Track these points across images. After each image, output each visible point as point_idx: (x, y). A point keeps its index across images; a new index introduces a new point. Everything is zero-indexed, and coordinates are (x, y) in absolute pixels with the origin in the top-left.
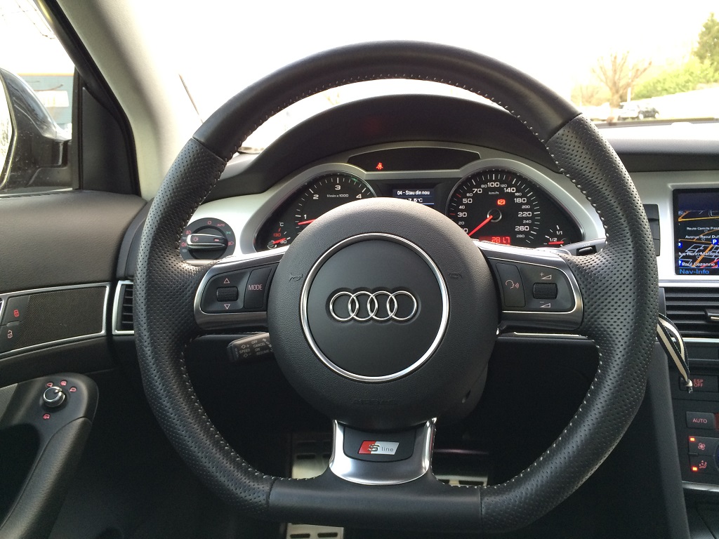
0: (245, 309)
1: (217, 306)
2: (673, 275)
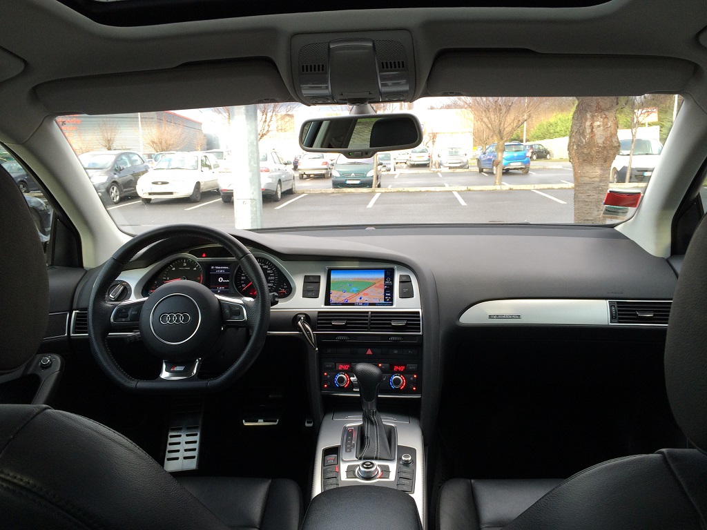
0: (131, 321)
1: (120, 320)
2: (323, 306)
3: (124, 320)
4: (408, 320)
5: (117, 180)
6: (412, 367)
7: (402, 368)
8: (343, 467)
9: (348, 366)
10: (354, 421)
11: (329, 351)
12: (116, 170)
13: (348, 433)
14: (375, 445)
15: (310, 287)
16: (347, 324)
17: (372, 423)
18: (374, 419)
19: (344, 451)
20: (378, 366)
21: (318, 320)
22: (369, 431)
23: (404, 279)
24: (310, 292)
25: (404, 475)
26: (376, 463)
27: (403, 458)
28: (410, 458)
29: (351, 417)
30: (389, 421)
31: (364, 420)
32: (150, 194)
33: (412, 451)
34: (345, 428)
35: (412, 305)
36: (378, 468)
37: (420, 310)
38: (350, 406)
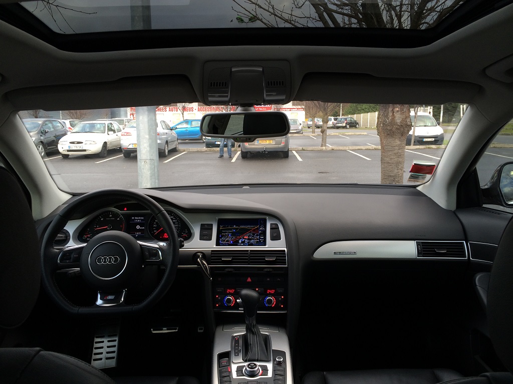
0: (73, 262)
1: (65, 261)
2: (215, 246)
3: (68, 261)
4: (277, 256)
5: (43, 140)
6: (280, 291)
7: (273, 291)
8: (234, 368)
9: (234, 290)
10: (240, 332)
11: (220, 279)
12: (42, 132)
13: (235, 340)
14: (256, 350)
15: (205, 232)
16: (232, 259)
17: (253, 333)
18: (254, 330)
19: (233, 355)
20: (255, 290)
21: (212, 256)
22: (251, 338)
23: (274, 226)
24: (205, 236)
25: (279, 372)
26: (258, 364)
27: (277, 359)
28: (282, 360)
29: (236, 328)
30: (264, 331)
31: (247, 331)
32: (68, 151)
33: (283, 354)
34: (233, 337)
35: (280, 245)
36: (260, 368)
37: (286, 249)
38: (236, 320)
